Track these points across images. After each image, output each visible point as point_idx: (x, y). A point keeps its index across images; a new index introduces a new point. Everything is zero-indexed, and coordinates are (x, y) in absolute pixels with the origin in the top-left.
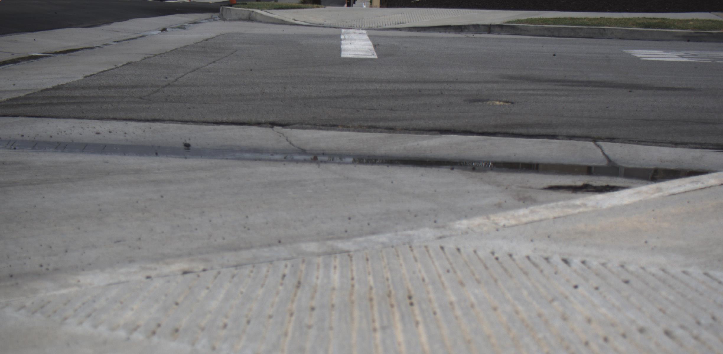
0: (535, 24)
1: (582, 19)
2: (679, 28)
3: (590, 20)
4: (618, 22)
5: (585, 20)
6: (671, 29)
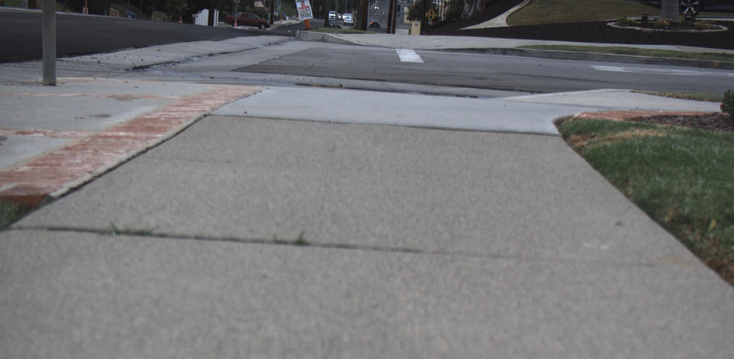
0: (538, 49)
1: (573, 46)
2: (643, 55)
4: (599, 49)
5: (576, 47)
6: (637, 55)
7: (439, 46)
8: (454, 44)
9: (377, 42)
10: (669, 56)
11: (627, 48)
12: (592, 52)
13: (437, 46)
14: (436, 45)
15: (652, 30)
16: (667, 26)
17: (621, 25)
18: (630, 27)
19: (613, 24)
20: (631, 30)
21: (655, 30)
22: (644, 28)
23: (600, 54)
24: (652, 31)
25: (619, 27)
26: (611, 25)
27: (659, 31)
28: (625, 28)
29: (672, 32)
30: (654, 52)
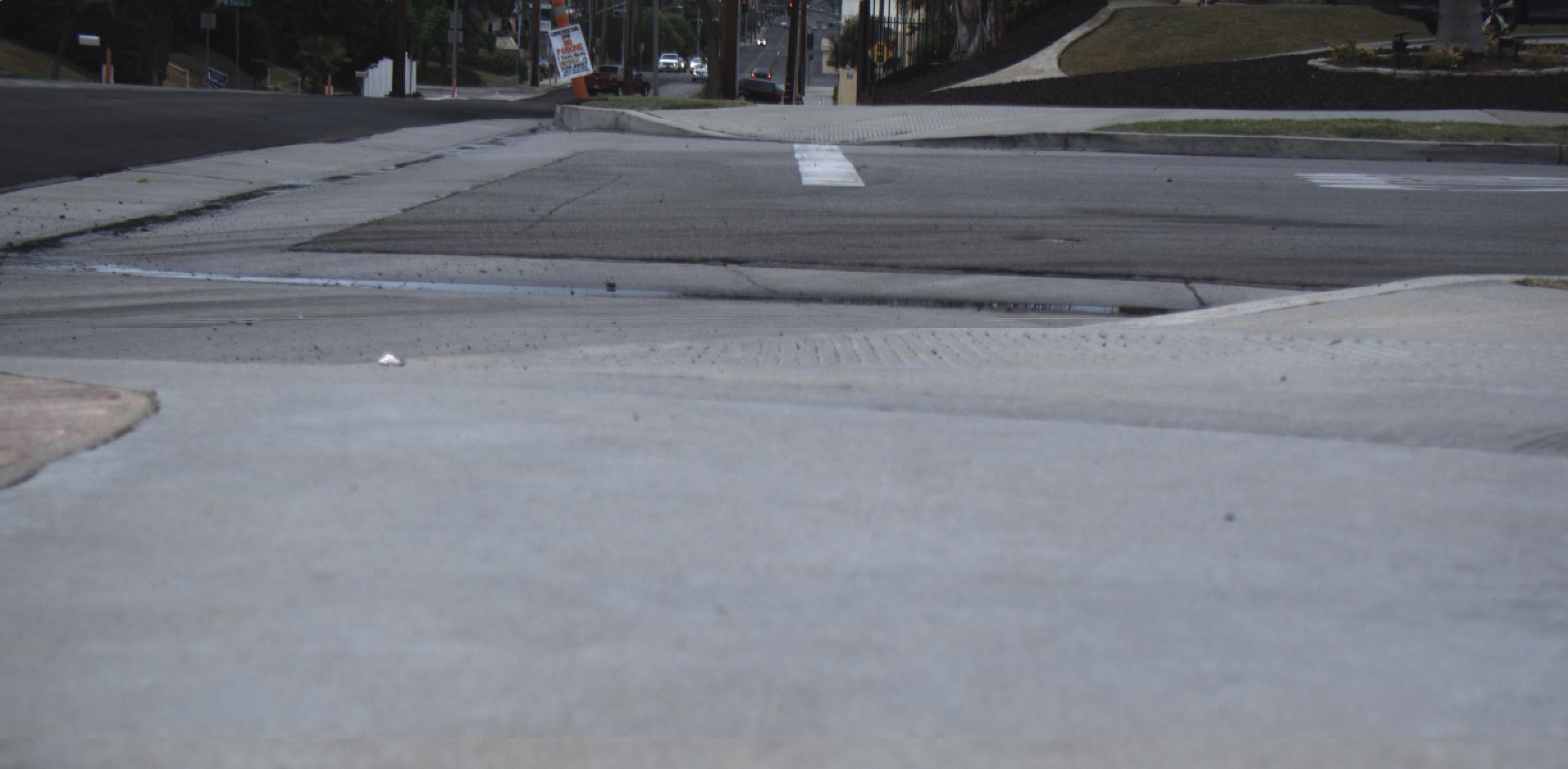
0: (1150, 132)
1: (1236, 121)
2: (1414, 137)
3: (1252, 123)
4: (1302, 127)
5: (1243, 125)
6: (1399, 138)
7: (901, 133)
8: (939, 127)
9: (749, 128)
10: (1480, 138)
11: (1371, 121)
12: (1286, 134)
13: (897, 133)
14: (894, 132)
15: (1421, 72)
16: (1456, 62)
17: (1341, 64)
18: (1365, 69)
19: (1323, 62)
20: (1369, 74)
21: (1428, 74)
22: (1399, 68)
23: (1308, 140)
24: (1420, 75)
25: (1338, 68)
26: (1317, 64)
27: (1439, 76)
28: (1353, 70)
29: (1469, 77)
30: (1438, 128)
